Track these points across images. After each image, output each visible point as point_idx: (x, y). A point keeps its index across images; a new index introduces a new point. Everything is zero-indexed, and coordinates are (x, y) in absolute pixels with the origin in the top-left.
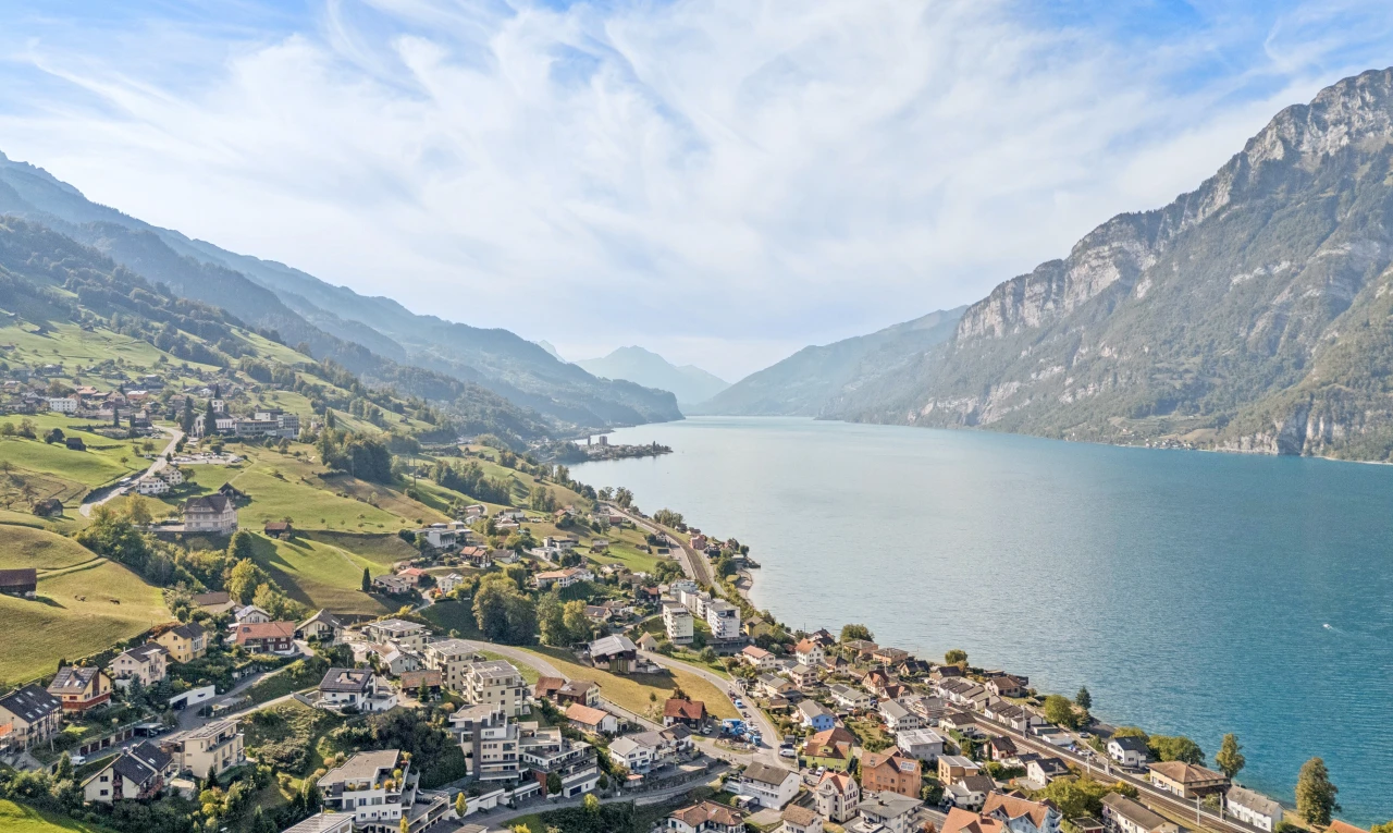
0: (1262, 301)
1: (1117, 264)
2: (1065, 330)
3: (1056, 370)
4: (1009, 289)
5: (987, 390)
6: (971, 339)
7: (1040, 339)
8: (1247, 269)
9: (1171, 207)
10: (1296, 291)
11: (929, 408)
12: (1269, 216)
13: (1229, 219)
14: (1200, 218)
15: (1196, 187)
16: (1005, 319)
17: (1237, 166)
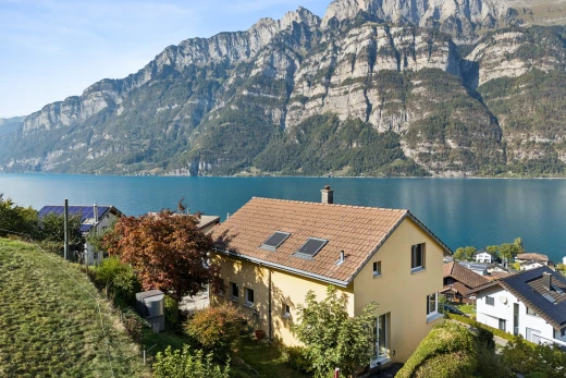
0: (169, 119)
1: (106, 100)
2: (83, 127)
3: (82, 145)
4: (52, 107)
5: (45, 154)
6: (31, 131)
7: (72, 131)
8: (162, 106)
9: (127, 78)
10: (182, 116)
11: (11, 164)
12: (168, 86)
13: (153, 86)
14: (139, 85)
15: (136, 72)
16: (51, 121)
17: (152, 66)
